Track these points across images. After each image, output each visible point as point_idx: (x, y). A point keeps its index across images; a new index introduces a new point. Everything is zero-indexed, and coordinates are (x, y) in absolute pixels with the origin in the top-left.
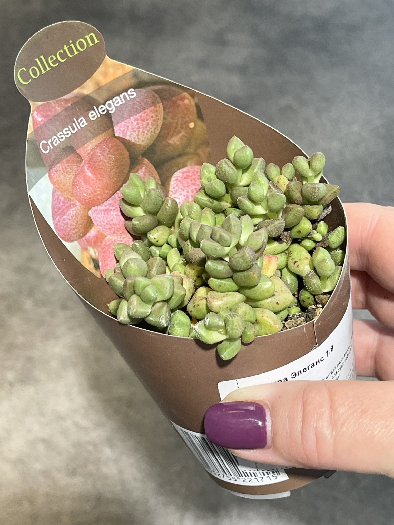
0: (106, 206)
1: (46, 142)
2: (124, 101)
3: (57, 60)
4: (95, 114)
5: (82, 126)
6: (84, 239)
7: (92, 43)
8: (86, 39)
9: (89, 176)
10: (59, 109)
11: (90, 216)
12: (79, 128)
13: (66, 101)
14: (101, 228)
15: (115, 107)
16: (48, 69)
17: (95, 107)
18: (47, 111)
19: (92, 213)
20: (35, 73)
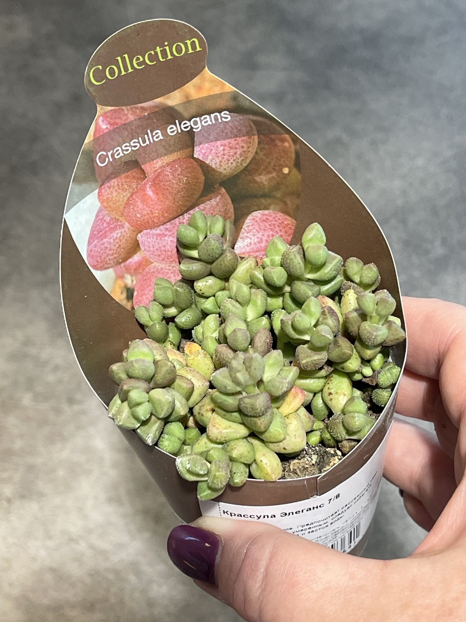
0: (161, 230)
1: (105, 153)
2: (214, 122)
3: (144, 62)
4: (175, 128)
5: (156, 140)
6: (122, 265)
7: (192, 50)
8: (186, 45)
9: (150, 196)
10: (131, 117)
11: (138, 239)
12: (152, 141)
13: (143, 109)
14: (148, 253)
15: (202, 125)
16: (130, 70)
17: (177, 121)
18: (115, 118)
19: (142, 236)
20: (112, 73)
